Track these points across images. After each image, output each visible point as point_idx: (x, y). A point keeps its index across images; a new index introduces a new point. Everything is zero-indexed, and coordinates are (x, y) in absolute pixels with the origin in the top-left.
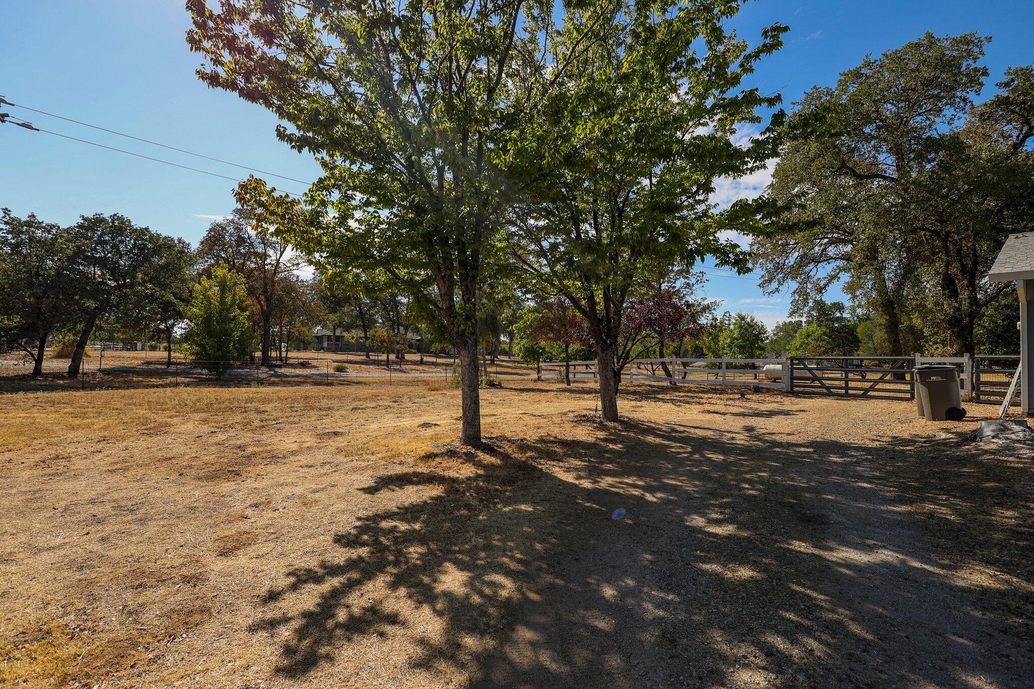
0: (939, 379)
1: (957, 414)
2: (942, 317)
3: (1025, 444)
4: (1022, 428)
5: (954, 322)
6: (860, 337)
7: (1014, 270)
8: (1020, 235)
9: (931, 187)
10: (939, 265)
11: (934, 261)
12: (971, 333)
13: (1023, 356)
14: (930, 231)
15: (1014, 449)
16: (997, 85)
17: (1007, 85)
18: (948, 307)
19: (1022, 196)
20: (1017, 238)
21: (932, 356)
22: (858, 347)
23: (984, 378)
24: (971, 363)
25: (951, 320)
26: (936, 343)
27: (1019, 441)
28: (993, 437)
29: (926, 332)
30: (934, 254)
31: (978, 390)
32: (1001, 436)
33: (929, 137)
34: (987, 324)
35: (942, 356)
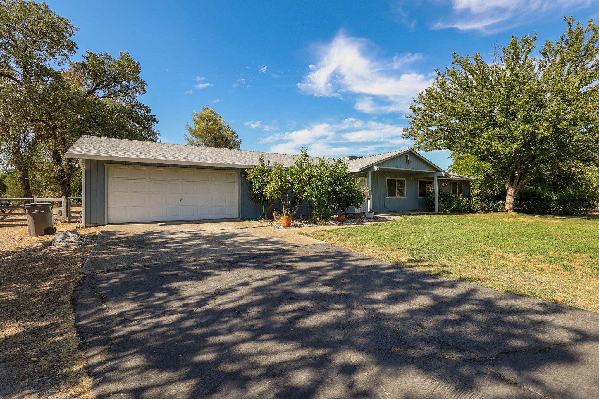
0: (40, 211)
1: (51, 231)
2: (53, 175)
3: (74, 243)
4: (74, 235)
5: (59, 178)
6: (7, 184)
7: (78, 153)
8: (87, 136)
9: (44, 96)
10: (51, 144)
11: (48, 142)
12: (69, 185)
13: (83, 198)
14: (45, 123)
15: (69, 247)
16: (83, 55)
17: (87, 58)
18: (56, 169)
19: (92, 117)
20: (85, 137)
21: (47, 197)
22: (5, 191)
23: (73, 209)
24: (66, 201)
25: (58, 177)
26: (50, 190)
27: (72, 242)
28: (60, 242)
29: (43, 184)
30: (48, 137)
31: (70, 216)
32: (64, 241)
33: (43, 66)
34: (78, 181)
35: (52, 197)
